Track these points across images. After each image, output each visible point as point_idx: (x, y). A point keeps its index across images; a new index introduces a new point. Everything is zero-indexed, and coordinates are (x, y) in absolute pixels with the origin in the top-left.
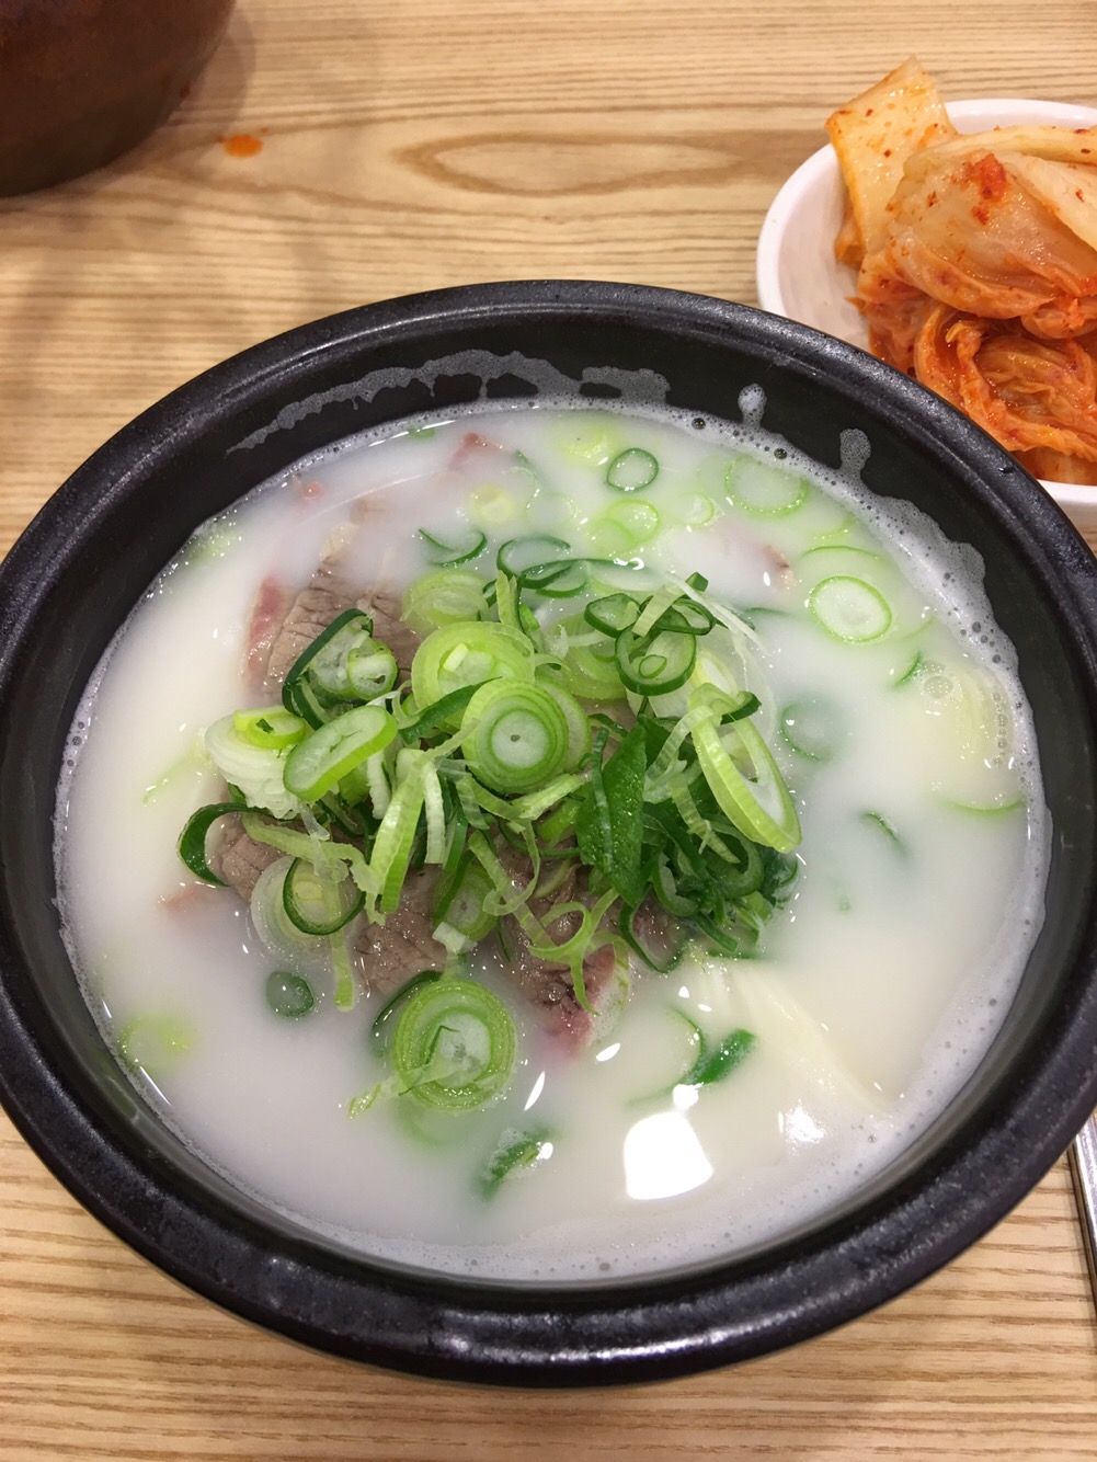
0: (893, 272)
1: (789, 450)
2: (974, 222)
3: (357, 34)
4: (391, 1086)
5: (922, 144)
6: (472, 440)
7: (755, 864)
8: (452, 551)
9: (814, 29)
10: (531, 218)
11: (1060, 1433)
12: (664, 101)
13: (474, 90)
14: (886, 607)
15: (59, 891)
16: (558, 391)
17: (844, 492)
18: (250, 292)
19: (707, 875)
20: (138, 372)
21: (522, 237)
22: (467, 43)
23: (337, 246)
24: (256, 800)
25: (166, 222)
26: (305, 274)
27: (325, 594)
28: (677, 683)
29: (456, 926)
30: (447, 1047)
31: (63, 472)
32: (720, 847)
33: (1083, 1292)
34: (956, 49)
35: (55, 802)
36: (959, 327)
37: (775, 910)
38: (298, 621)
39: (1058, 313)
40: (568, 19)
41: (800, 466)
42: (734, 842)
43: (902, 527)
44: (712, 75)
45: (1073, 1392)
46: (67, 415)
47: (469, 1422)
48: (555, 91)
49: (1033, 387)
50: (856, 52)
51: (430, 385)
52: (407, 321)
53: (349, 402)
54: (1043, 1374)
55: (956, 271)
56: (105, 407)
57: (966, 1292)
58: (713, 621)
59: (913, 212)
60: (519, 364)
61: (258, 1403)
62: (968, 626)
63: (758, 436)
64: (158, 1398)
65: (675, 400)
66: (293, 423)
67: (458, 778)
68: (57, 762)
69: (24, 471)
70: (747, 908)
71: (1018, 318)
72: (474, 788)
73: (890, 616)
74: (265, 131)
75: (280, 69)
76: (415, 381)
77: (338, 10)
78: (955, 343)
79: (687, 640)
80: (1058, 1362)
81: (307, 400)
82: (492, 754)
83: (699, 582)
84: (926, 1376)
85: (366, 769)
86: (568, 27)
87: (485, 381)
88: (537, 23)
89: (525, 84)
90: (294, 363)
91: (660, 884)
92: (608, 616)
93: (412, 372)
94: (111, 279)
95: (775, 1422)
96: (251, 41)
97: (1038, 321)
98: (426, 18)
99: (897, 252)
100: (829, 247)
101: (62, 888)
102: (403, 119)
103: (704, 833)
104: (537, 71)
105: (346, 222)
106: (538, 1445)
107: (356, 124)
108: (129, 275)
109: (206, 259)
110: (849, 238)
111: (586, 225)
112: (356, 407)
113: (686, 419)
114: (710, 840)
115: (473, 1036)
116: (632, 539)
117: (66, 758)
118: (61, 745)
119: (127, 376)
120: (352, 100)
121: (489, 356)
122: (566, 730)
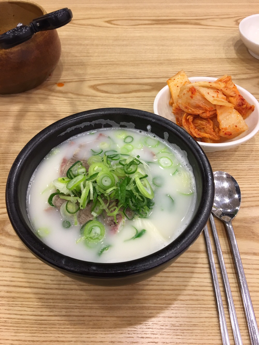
0: (178, 107)
1: (156, 136)
2: (190, 98)
3: (83, 65)
4: (83, 238)
5: (184, 85)
6: (101, 135)
7: (146, 201)
8: (96, 153)
9: (168, 64)
10: (114, 98)
11: (206, 310)
12: (140, 77)
13: (104, 75)
14: (172, 162)
15: (27, 208)
16: (116, 126)
17: (165, 143)
18: (61, 111)
19: (137, 202)
20: (40, 125)
21: (113, 101)
22: (103, 66)
23: (78, 103)
24: (61, 191)
25: (46, 99)
26: (72, 108)
27: (74, 160)
28: (134, 172)
29: (95, 212)
30: (93, 232)
31: (25, 143)
32: (140, 198)
33: (211, 286)
34: (195, 67)
35: (26, 194)
36: (189, 116)
37: (150, 210)
38: (69, 164)
39: (205, 114)
40: (122, 62)
41: (158, 139)
42: (142, 197)
43: (175, 148)
44: (149, 72)
45: (209, 303)
46: (26, 133)
47: (97, 309)
48: (119, 75)
49: (202, 127)
50: (176, 68)
51: (93, 125)
52: (89, 114)
53: (79, 128)
54: (203, 300)
55: (188, 106)
56: (33, 131)
57: (189, 285)
58: (140, 163)
59: (181, 96)
60: (109, 122)
61: (58, 306)
62: (185, 164)
63: (151, 134)
64: (40, 306)
65: (136, 128)
66: (69, 131)
67: (96, 186)
68: (27, 187)
69: (18, 143)
70: (145, 209)
71: (199, 114)
72: (98, 187)
73: (172, 163)
74: (65, 82)
75: (68, 71)
76: (91, 124)
77: (79, 60)
78: (189, 119)
79: (136, 166)
80: (206, 298)
81: (72, 128)
82: (102, 183)
83: (138, 157)
84: (181, 300)
85: (80, 185)
86: (122, 63)
87: (103, 124)
88: (116, 63)
89: (114, 74)
90: (70, 121)
91: (129, 204)
92: (123, 163)
93: (90, 123)
94: (35, 109)
95: (153, 308)
96: (62, 66)
97: (202, 115)
98: (95, 62)
99: (178, 104)
100: (168, 102)
101: (28, 208)
102: (91, 80)
103: (137, 195)
104: (116, 72)
105: (80, 99)
106: (110, 313)
107: (82, 81)
108: (38, 108)
109: (53, 105)
110: (171, 101)
111: (125, 99)
112: (80, 129)
113: (138, 131)
114: (138, 196)
115: (97, 230)
116: (128, 151)
117: (29, 187)
118: (28, 185)
119: (38, 126)
120: (81, 77)
121: (104, 120)
122: (115, 180)
